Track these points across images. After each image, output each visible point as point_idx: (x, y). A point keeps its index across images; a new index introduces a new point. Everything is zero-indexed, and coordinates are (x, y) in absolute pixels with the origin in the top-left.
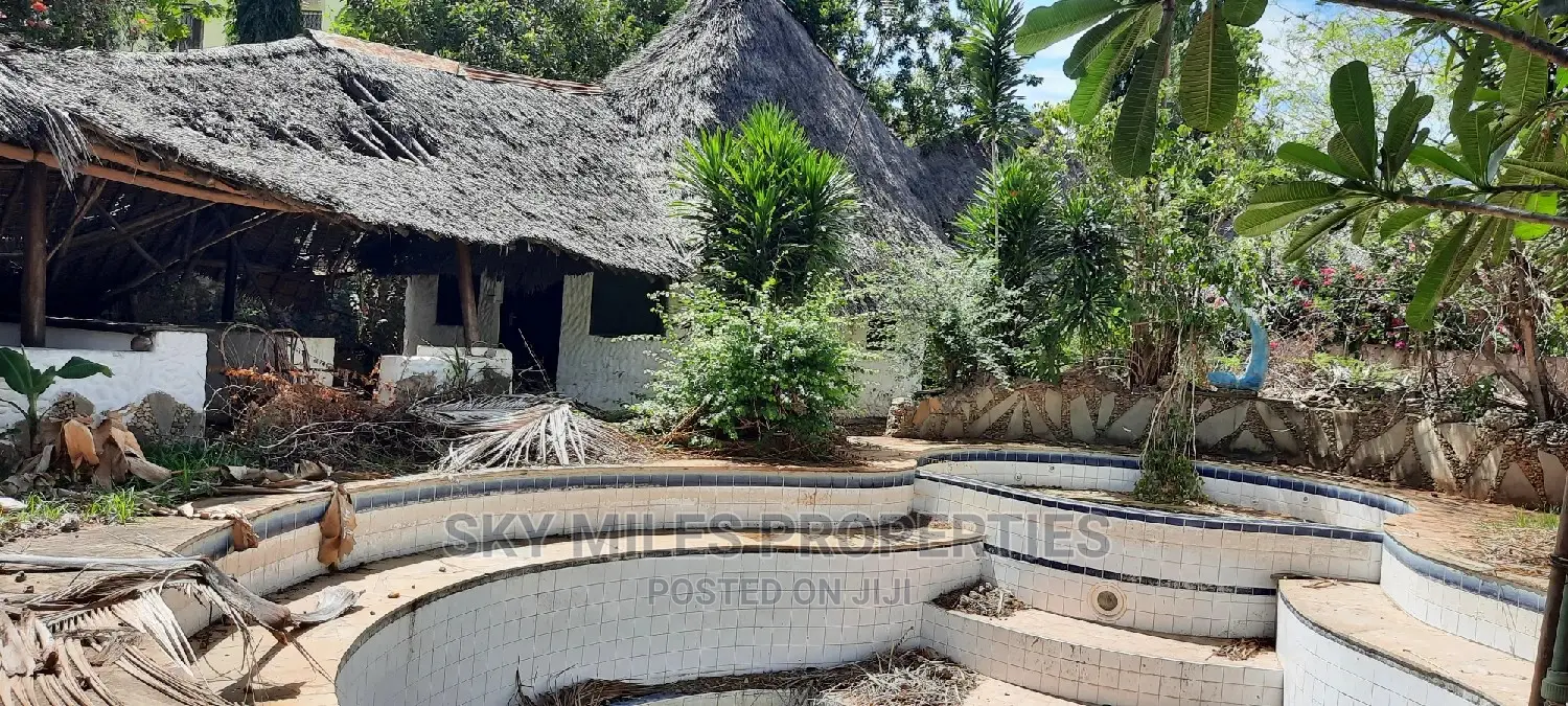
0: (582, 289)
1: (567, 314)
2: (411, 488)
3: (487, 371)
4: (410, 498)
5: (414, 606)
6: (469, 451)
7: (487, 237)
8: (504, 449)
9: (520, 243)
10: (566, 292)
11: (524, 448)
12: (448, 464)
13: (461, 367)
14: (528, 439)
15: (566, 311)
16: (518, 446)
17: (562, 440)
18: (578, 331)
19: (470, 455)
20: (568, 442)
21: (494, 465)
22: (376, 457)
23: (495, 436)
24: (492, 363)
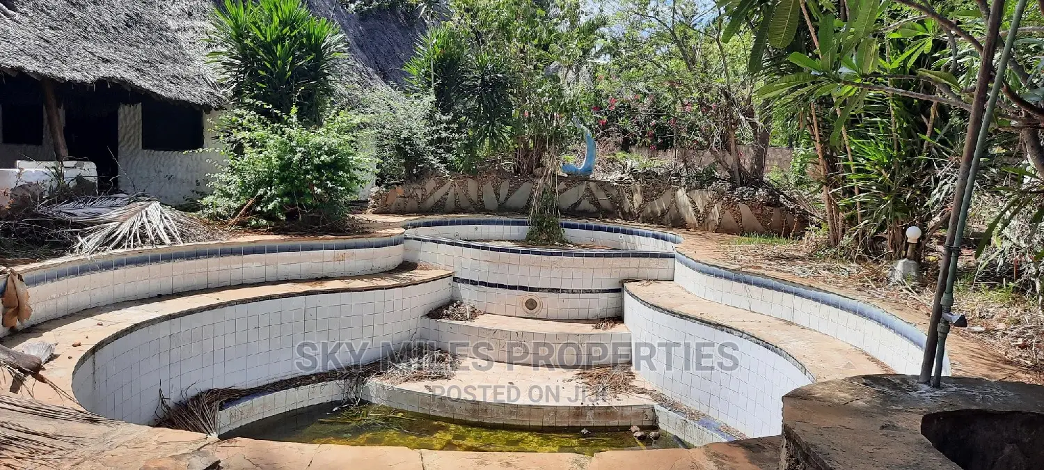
0: (134, 115)
1: (123, 133)
2: (62, 267)
3: (79, 179)
4: (60, 275)
5: (94, 351)
6: (97, 238)
8: (120, 237)
9: (100, 81)
10: (121, 117)
11: (135, 235)
12: (80, 248)
13: (59, 176)
14: (136, 227)
15: (121, 132)
16: (130, 232)
17: (161, 227)
18: (133, 147)
19: (97, 240)
20: (166, 228)
21: (115, 248)
23: (112, 225)
24: (83, 173)
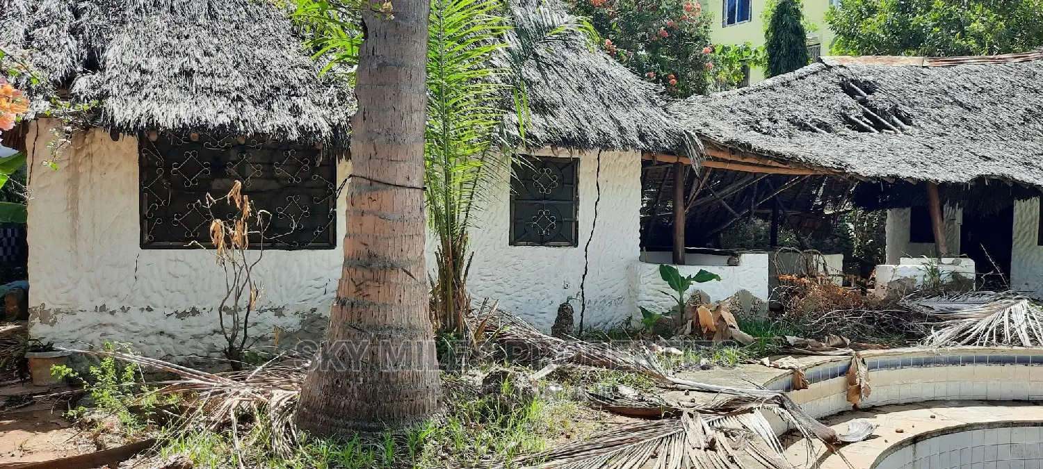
0: (1031, 210)
1: (1018, 230)
2: (907, 357)
3: (955, 275)
4: (905, 364)
5: (915, 440)
6: (948, 333)
7: (953, 178)
8: (974, 334)
9: (980, 179)
10: (1016, 213)
11: (992, 332)
12: (931, 341)
13: (934, 272)
14: (995, 324)
15: (1016, 229)
16: (986, 330)
17: (1024, 327)
18: (1028, 243)
19: (948, 335)
20: (1029, 329)
21: (968, 343)
22: (878, 333)
23: (967, 322)
24: (958, 269)
